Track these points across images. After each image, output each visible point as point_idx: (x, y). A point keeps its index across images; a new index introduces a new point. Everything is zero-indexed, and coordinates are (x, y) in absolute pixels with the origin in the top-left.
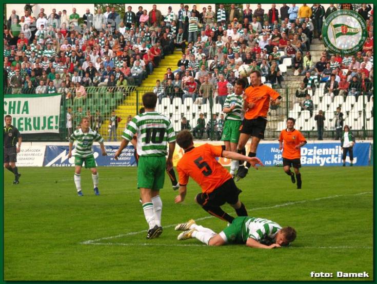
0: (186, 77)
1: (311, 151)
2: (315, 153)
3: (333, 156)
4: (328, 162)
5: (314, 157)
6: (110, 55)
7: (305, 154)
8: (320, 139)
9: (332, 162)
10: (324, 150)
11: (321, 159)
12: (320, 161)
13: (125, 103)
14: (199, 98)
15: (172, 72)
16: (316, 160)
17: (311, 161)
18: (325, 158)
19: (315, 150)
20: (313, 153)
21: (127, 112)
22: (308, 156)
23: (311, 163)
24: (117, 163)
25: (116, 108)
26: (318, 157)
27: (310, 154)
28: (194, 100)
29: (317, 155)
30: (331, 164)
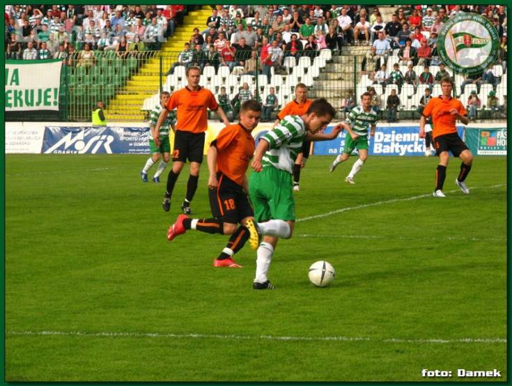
0: (219, 40)
1: (388, 136)
2: (393, 140)
3: (416, 143)
4: (410, 151)
5: (393, 144)
7: (381, 140)
9: (415, 151)
10: (405, 135)
11: (401, 146)
12: (400, 149)
13: (141, 73)
14: (238, 68)
15: (200, 33)
16: (395, 149)
17: (387, 150)
18: (406, 146)
19: (393, 135)
20: (390, 139)
21: (145, 84)
22: (384, 143)
23: (388, 152)
24: (138, 150)
25: (130, 79)
26: (398, 144)
27: (386, 140)
28: (231, 70)
29: (396, 142)
30: (414, 153)
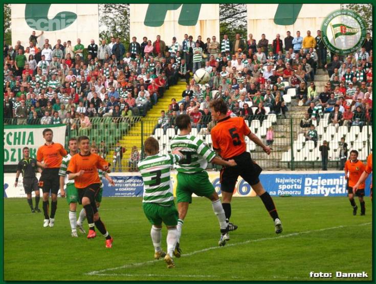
0: (190, 107)
1: (315, 181)
2: (319, 184)
3: (337, 186)
4: (333, 192)
5: (319, 187)
6: (115, 85)
7: (310, 184)
8: (325, 169)
9: (337, 192)
10: (329, 180)
11: (326, 189)
12: (324, 191)
13: (129, 134)
14: (204, 129)
15: (177, 102)
16: (320, 191)
17: (315, 192)
18: (329, 189)
19: (319, 181)
20: (317, 183)
21: (132, 142)
22: (312, 187)
23: (315, 193)
24: (122, 194)
25: (121, 139)
26: (323, 187)
27: (314, 184)
28: (199, 131)
29: (321, 186)
30: (335, 194)
